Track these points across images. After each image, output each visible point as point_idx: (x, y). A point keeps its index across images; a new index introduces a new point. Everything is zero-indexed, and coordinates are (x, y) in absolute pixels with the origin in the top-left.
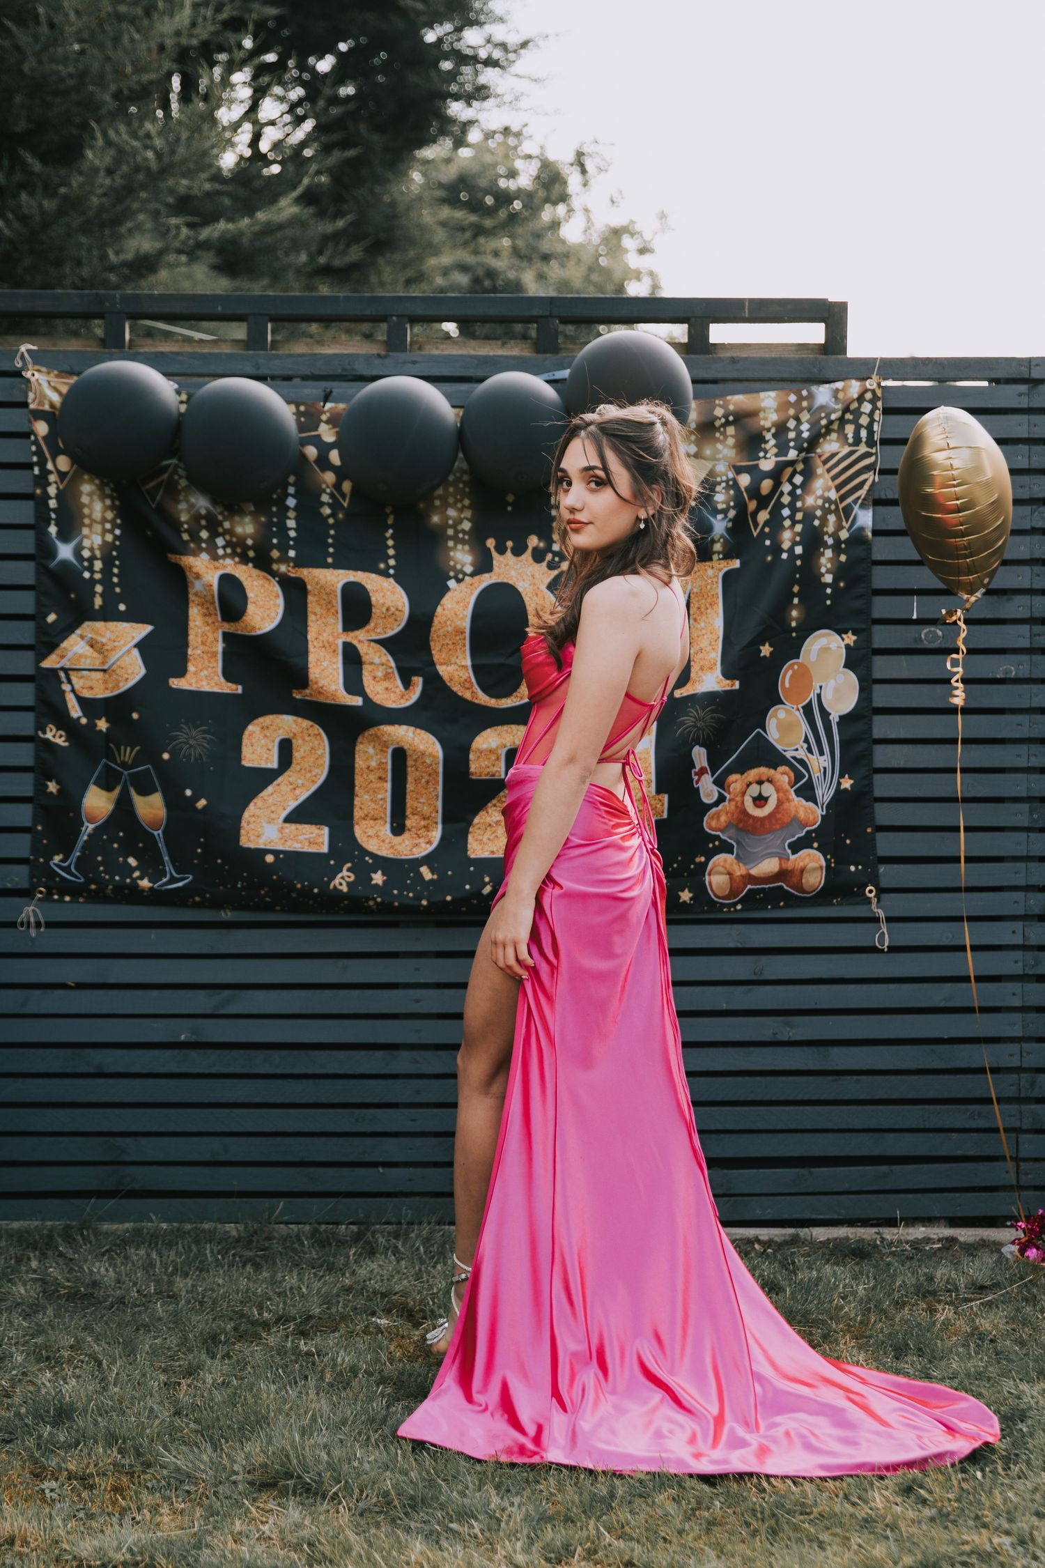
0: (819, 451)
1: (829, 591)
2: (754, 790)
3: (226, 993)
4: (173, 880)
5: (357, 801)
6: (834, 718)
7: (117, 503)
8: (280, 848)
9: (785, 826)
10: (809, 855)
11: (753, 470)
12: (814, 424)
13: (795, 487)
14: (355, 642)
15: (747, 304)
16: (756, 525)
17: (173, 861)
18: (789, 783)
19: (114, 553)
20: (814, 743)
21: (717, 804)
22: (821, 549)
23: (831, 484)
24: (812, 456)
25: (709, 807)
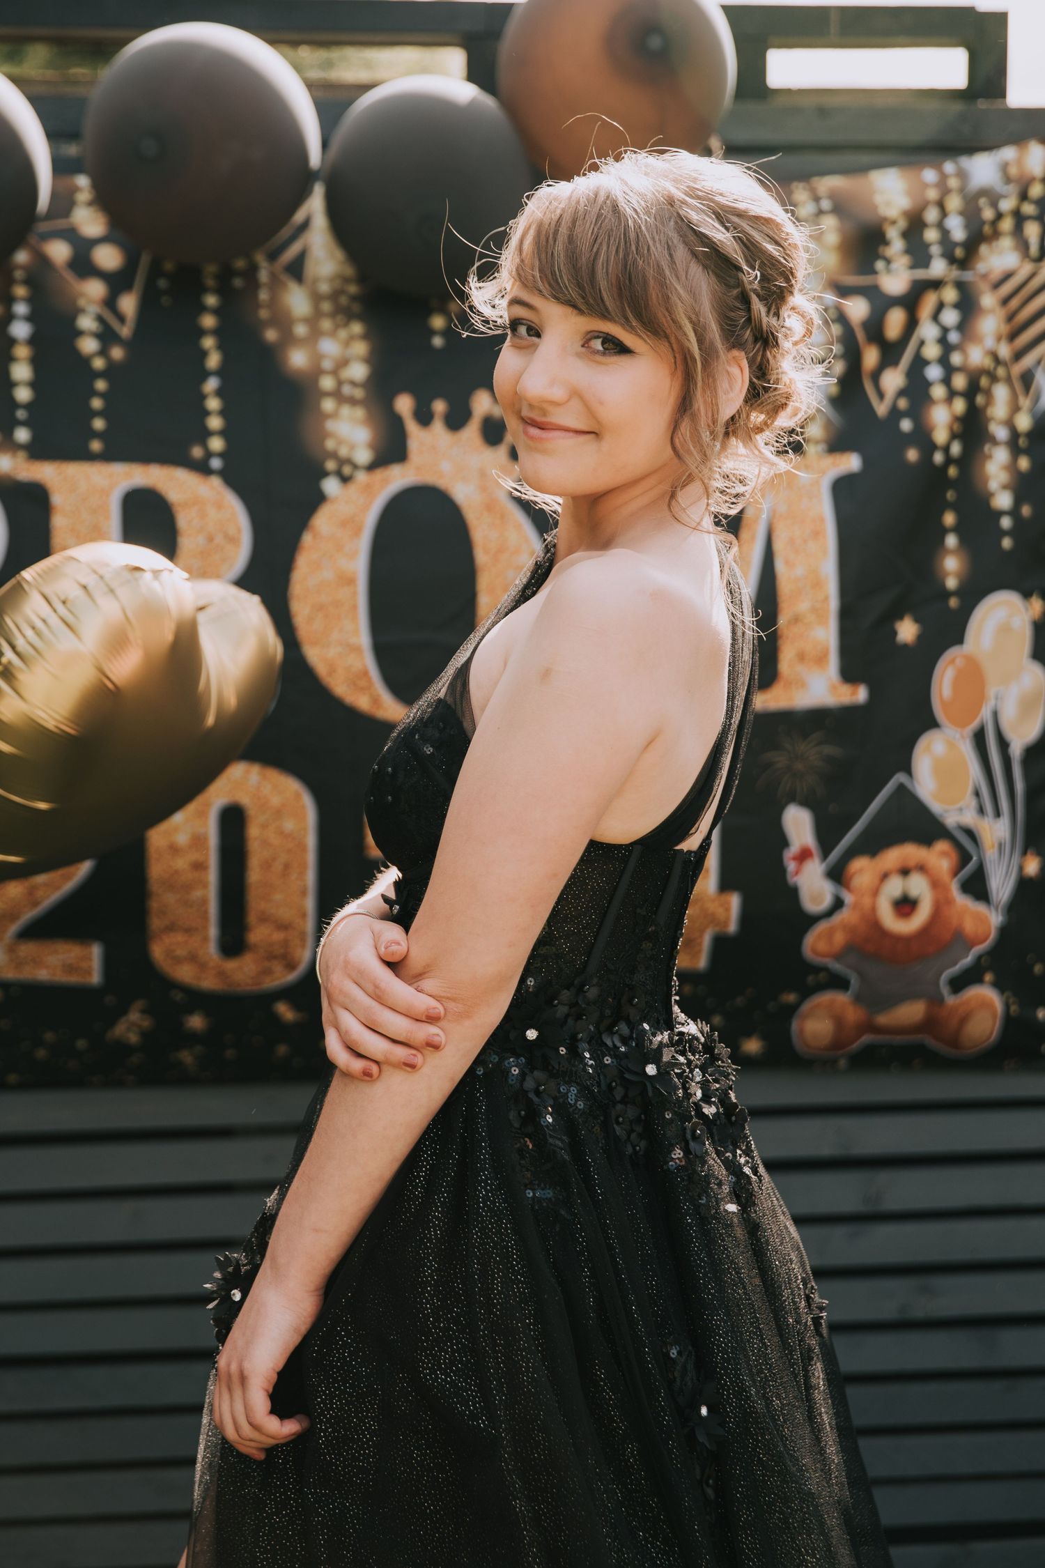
0: (981, 267)
2: (894, 887)
5: (153, 903)
6: (1016, 750)
9: (941, 946)
10: (978, 995)
11: (872, 293)
12: (971, 214)
13: (945, 330)
16: (881, 395)
18: (952, 872)
21: (829, 913)
22: (987, 448)
23: (1005, 329)
24: (968, 276)
25: (814, 919)
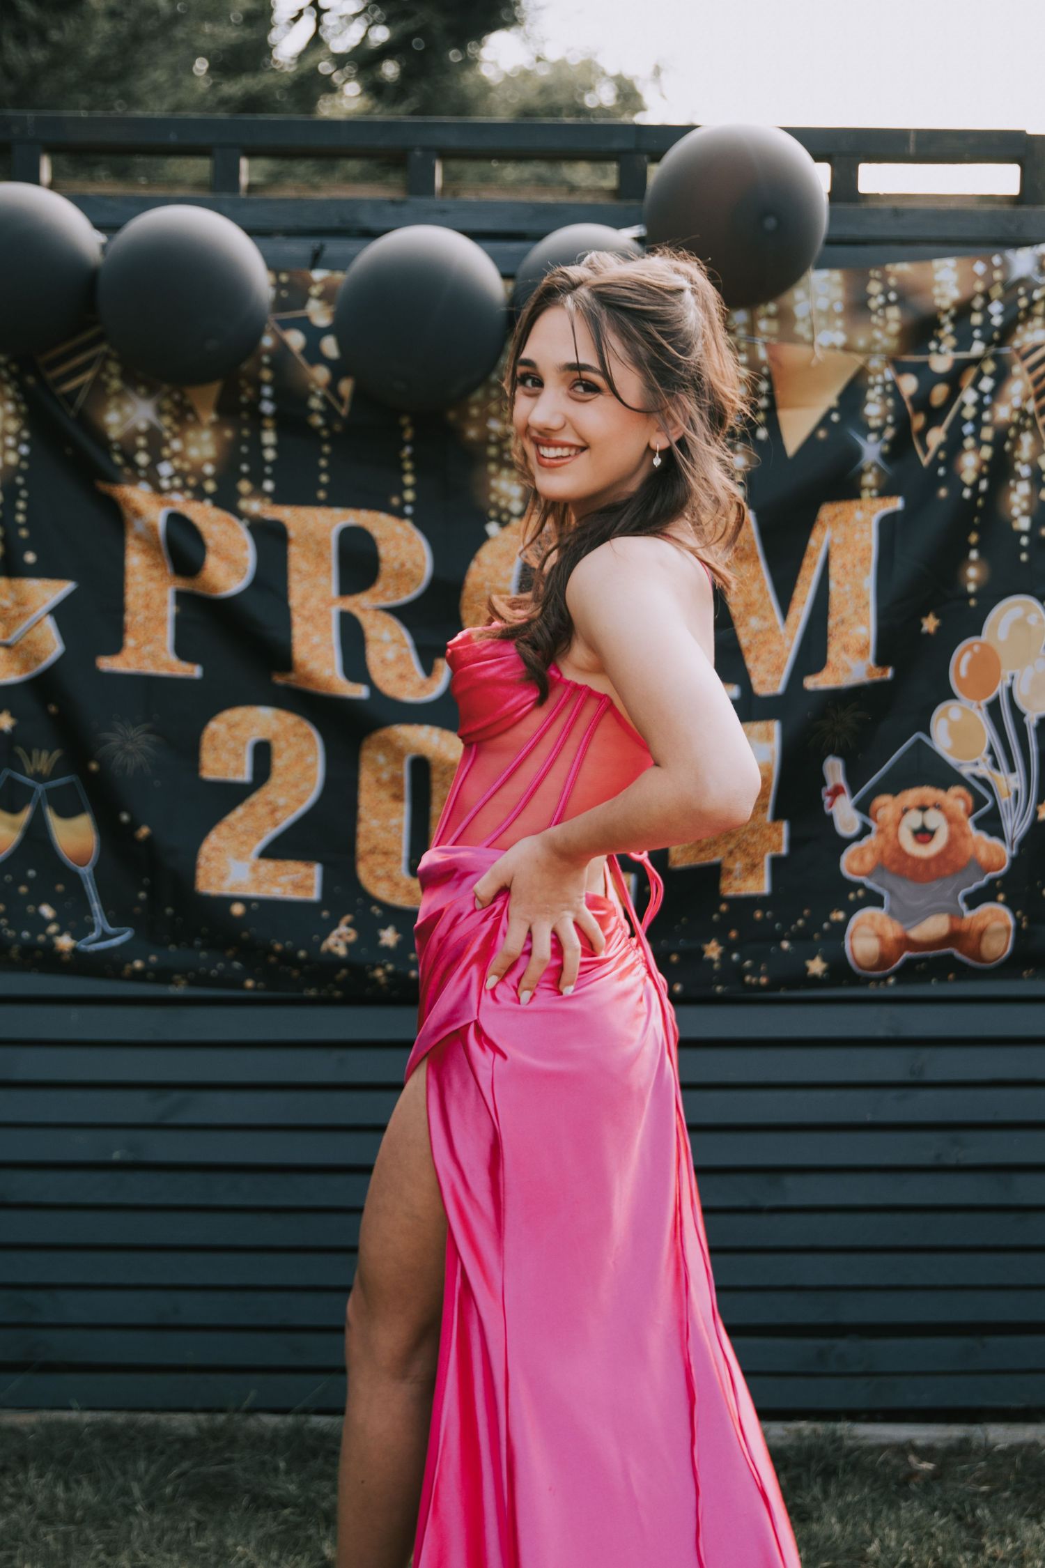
0: (1017, 343)
1: (1024, 541)
2: (914, 820)
3: (176, 1095)
4: (105, 936)
5: (362, 828)
6: (1031, 721)
7: (23, 408)
8: (252, 893)
9: (957, 870)
10: (991, 911)
11: (921, 370)
12: (1009, 305)
13: (982, 394)
14: (356, 612)
15: (912, 137)
16: (926, 449)
17: (105, 908)
18: (967, 810)
19: (20, 480)
20: (1003, 756)
21: (859, 837)
22: (1012, 483)
23: (1031, 390)
24: (1005, 350)
25: (847, 842)
